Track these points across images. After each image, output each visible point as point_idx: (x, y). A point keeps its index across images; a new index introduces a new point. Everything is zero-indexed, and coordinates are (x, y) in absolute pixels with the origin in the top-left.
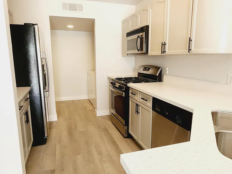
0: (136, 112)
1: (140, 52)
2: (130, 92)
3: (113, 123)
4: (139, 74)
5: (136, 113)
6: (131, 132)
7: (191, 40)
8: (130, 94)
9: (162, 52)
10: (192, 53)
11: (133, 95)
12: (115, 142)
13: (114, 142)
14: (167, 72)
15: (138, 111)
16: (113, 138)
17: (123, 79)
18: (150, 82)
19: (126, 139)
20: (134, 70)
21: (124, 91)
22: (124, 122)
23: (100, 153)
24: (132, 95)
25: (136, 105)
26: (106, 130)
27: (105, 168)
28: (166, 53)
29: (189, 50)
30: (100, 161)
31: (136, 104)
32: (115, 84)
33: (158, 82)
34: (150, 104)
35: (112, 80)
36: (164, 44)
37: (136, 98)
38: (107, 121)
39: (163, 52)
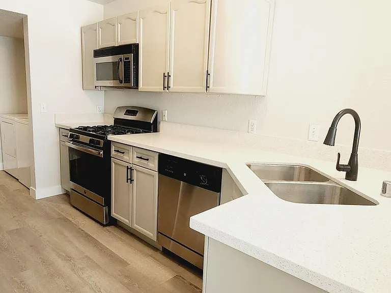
0: (127, 179)
1: (122, 85)
2: (113, 149)
3: (74, 207)
4: (117, 121)
5: (127, 182)
6: (115, 214)
7: (209, 74)
8: (113, 153)
9: (164, 87)
10: (210, 91)
11: (119, 154)
12: (89, 236)
13: (87, 237)
14: (166, 118)
15: (131, 179)
16: (82, 230)
17: (91, 128)
18: (140, 133)
19: (108, 228)
20: (105, 113)
21: (101, 149)
22: (102, 200)
23: (68, 258)
24: (116, 153)
25: (128, 169)
26: (66, 220)
27: (85, 279)
28: (170, 89)
29: (207, 87)
30: (73, 270)
31: (128, 166)
32: (78, 137)
33: (154, 132)
34: (154, 165)
35: (71, 130)
36: (167, 77)
37: (126, 157)
38: (61, 205)
39: (167, 87)
